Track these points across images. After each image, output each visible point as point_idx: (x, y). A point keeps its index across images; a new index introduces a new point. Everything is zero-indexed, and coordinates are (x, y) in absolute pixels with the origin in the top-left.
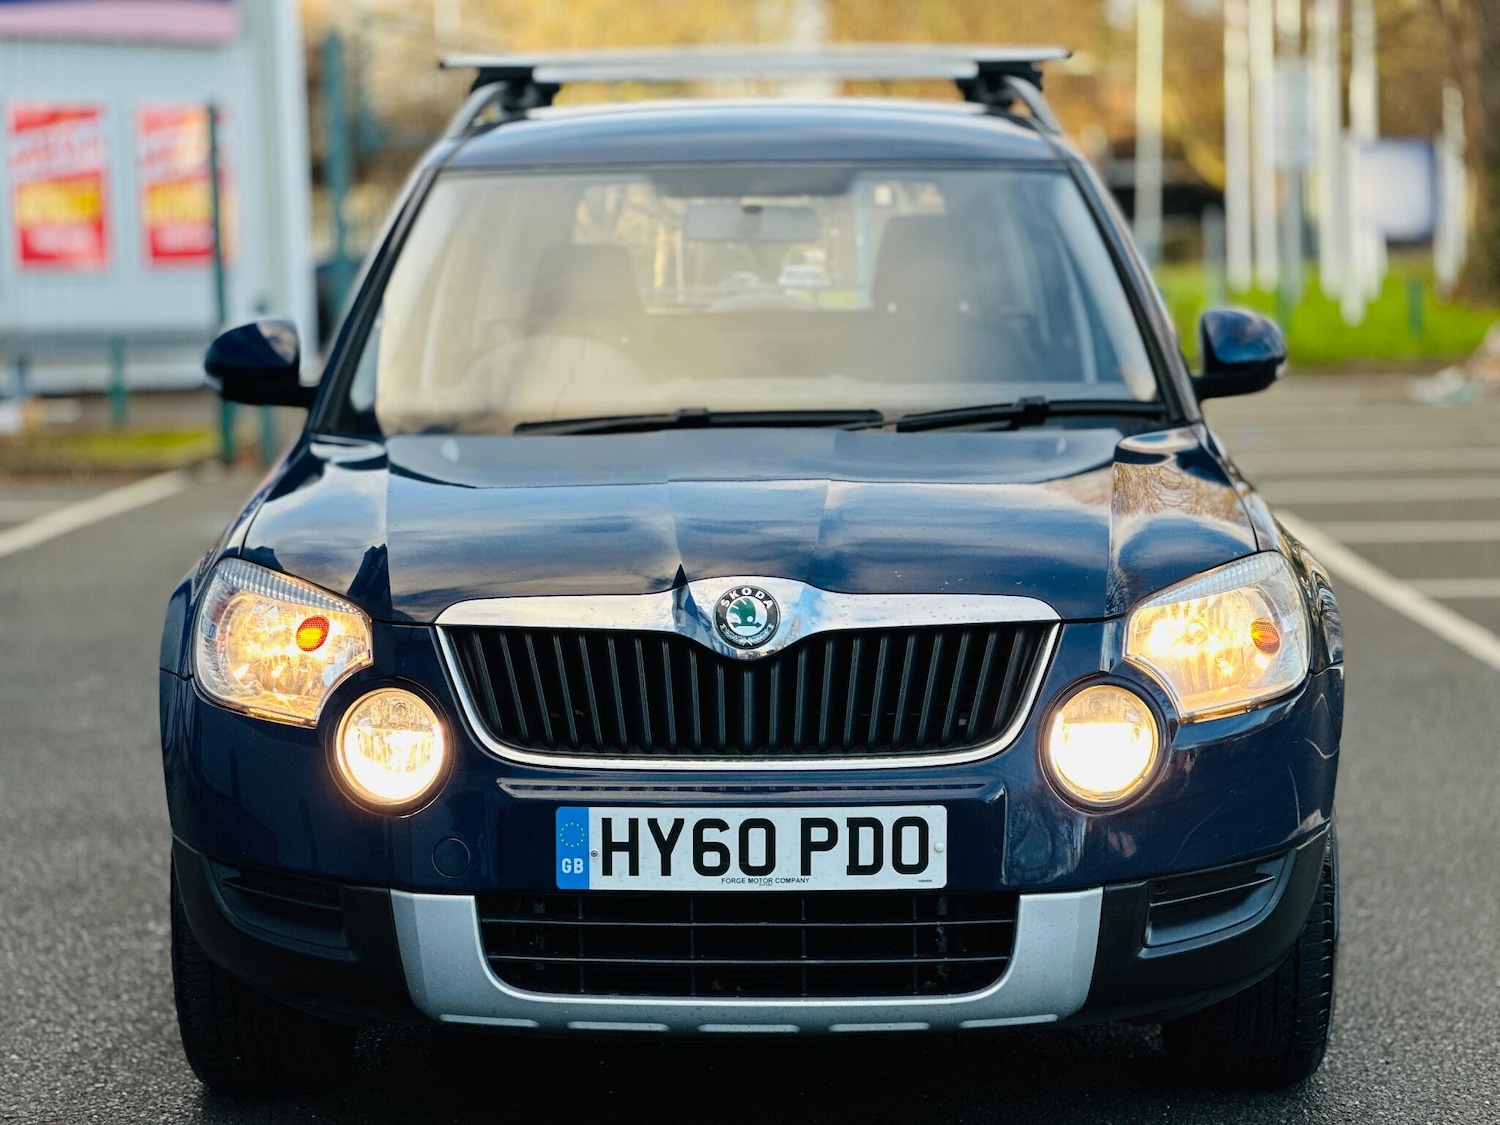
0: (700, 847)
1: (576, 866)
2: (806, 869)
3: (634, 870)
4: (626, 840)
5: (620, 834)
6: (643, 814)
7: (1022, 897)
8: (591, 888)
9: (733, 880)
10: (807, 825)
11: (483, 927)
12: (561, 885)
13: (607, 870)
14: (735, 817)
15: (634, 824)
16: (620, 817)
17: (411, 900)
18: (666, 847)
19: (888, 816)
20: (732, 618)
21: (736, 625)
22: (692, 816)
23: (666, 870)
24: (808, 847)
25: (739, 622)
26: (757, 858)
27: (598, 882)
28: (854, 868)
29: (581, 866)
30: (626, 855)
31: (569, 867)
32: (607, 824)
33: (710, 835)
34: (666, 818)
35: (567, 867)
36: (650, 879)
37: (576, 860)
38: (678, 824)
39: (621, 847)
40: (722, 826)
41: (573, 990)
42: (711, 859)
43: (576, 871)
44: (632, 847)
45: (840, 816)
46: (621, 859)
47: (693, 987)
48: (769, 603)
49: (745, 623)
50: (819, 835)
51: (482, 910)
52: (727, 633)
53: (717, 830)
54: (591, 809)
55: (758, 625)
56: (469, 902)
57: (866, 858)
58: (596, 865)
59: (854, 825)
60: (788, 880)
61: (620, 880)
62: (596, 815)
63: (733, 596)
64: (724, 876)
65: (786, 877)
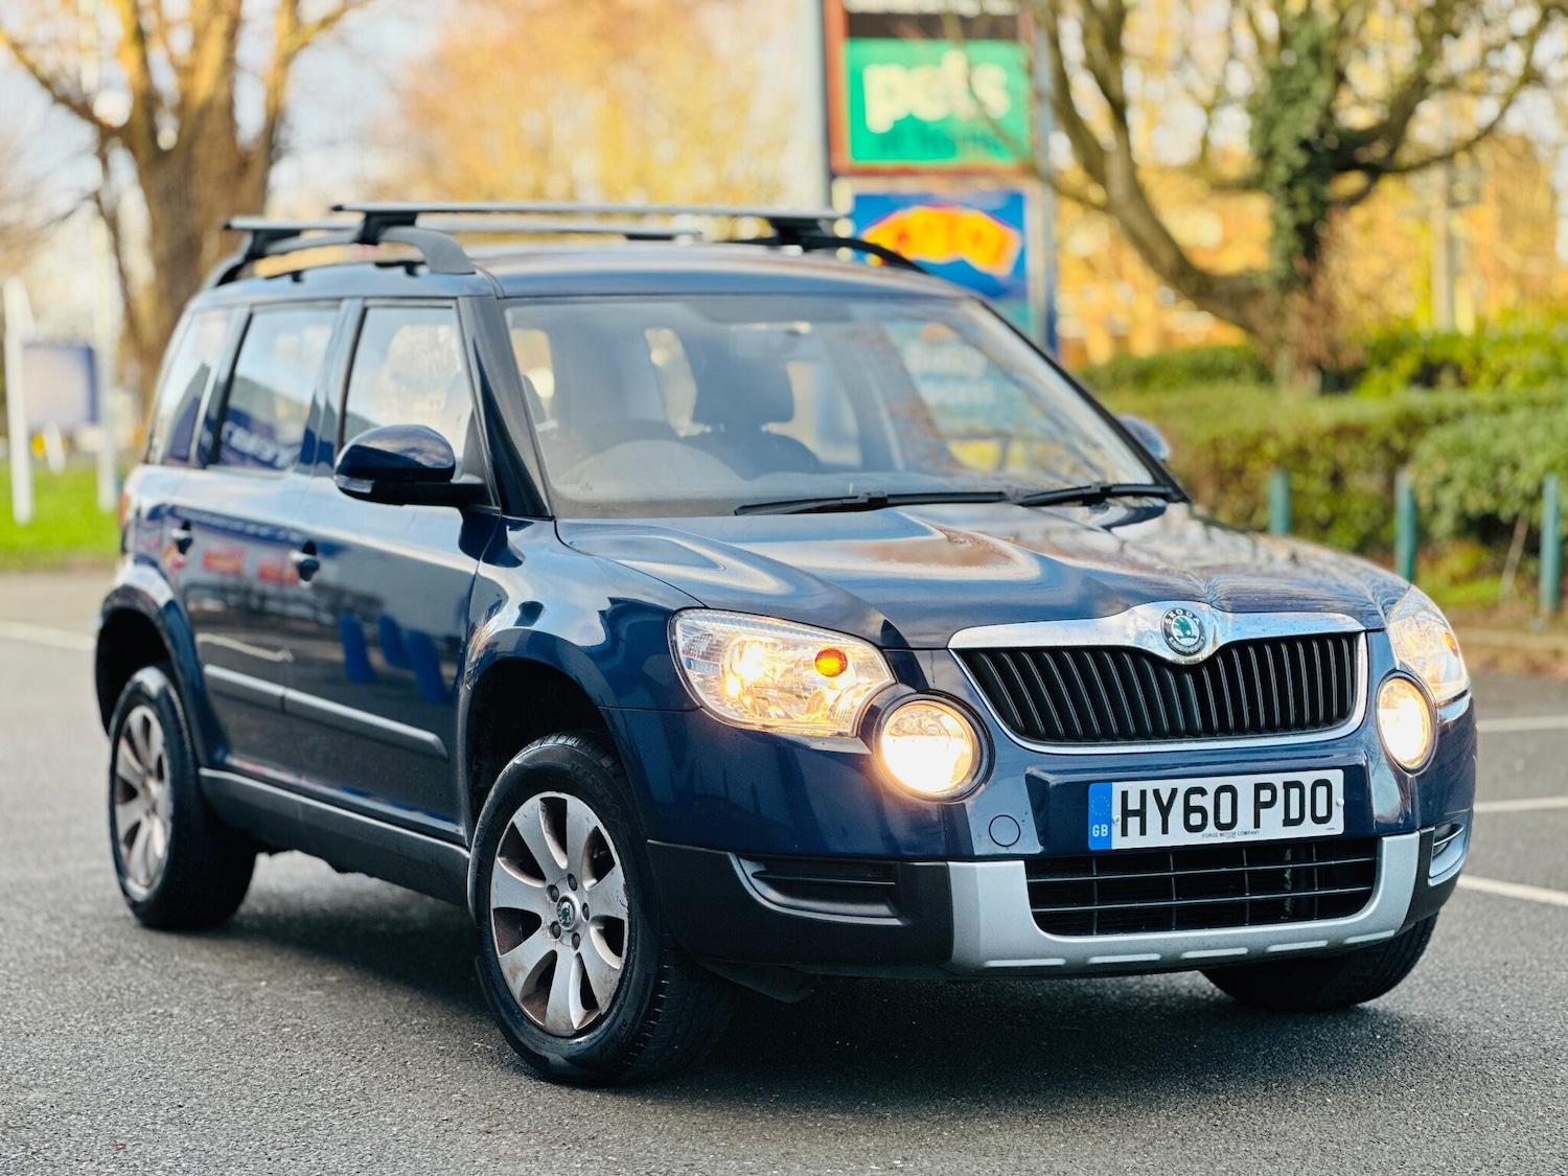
0: (1189, 810)
1: (1103, 830)
2: (1257, 825)
3: (1143, 832)
4: (1138, 807)
5: (1134, 804)
6: (1149, 786)
7: (1384, 839)
8: (1114, 847)
9: (1210, 835)
10: (1258, 787)
11: (1030, 886)
12: (1092, 846)
13: (1124, 833)
14: (1211, 784)
15: (1143, 793)
16: (1134, 789)
17: (974, 869)
18: (1165, 811)
19: (1307, 779)
20: (1176, 632)
21: (1180, 637)
22: (1183, 785)
23: (1165, 830)
24: (1259, 805)
25: (1182, 635)
26: (1225, 818)
27: (1119, 843)
28: (1288, 822)
29: (1106, 831)
30: (1138, 819)
31: (1098, 832)
32: (1125, 795)
33: (1195, 800)
34: (1165, 787)
35: (1096, 831)
36: (1154, 839)
37: (1103, 826)
38: (1174, 792)
39: (1135, 813)
40: (1202, 792)
41: (1087, 932)
42: (1196, 819)
43: (1103, 835)
44: (1141, 813)
45: (1278, 780)
46: (1134, 823)
47: (1174, 924)
48: (1197, 621)
49: (1186, 636)
50: (1265, 796)
51: (1029, 873)
52: (1175, 644)
53: (1199, 795)
54: (1114, 784)
55: (1195, 637)
56: (1019, 867)
57: (1294, 814)
58: (1117, 829)
59: (1288, 786)
60: (1245, 833)
61: (1134, 841)
62: (1117, 788)
63: (1172, 615)
64: (1204, 832)
65: (1243, 832)
